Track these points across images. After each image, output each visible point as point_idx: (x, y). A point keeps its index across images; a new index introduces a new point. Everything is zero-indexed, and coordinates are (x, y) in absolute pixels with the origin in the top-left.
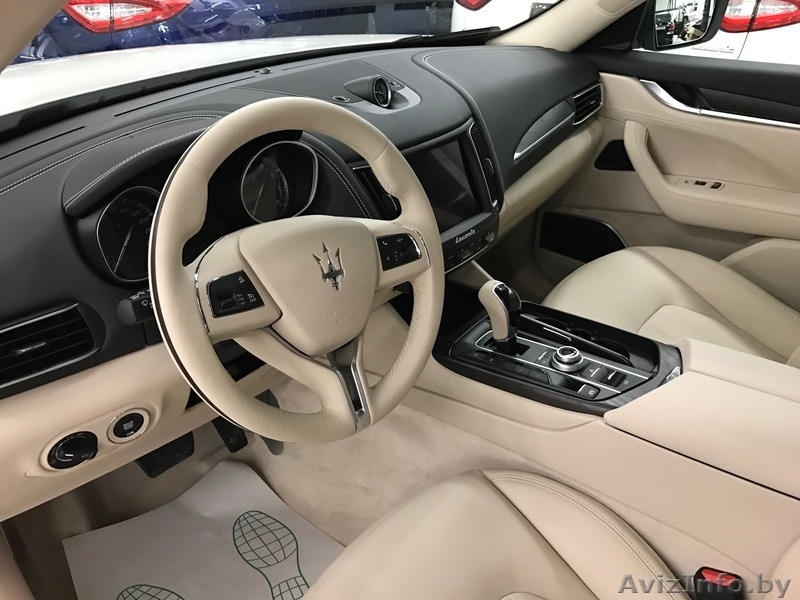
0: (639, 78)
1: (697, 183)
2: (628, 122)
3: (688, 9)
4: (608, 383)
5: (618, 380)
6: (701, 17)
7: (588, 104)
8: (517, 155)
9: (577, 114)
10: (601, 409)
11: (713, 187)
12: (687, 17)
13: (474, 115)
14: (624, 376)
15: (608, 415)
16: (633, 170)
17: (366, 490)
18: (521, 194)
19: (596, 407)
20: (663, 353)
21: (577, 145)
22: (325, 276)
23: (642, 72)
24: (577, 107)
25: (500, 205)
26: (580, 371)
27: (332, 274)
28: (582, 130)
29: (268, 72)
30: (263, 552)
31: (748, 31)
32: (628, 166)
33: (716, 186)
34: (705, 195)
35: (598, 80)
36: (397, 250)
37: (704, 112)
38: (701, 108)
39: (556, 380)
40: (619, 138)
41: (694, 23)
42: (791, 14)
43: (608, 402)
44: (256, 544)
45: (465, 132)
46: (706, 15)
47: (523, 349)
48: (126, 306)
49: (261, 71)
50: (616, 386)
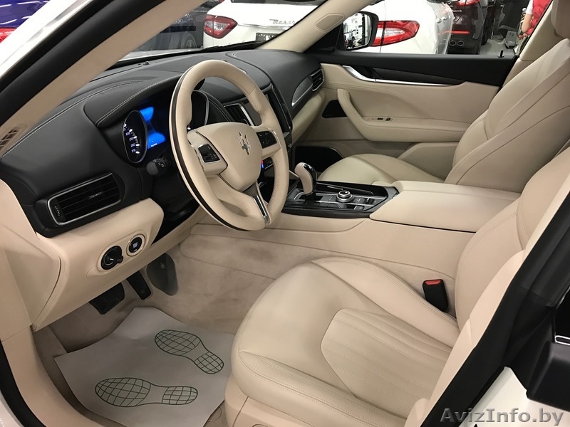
0: (341, 65)
1: (379, 119)
2: (338, 90)
3: (354, 33)
4: (367, 203)
5: (371, 202)
6: (361, 37)
7: (318, 80)
8: (293, 104)
9: (314, 85)
10: (367, 214)
11: (387, 120)
12: (353, 37)
13: (272, 82)
14: (374, 200)
15: (371, 215)
16: (346, 116)
17: (235, 300)
19: (365, 214)
20: (388, 190)
21: (315, 103)
22: (243, 147)
23: (342, 62)
24: (314, 81)
25: (292, 128)
26: (352, 201)
27: (245, 147)
28: (316, 95)
29: (148, 64)
30: (180, 347)
31: (381, 45)
32: (342, 114)
33: (388, 119)
34: (384, 124)
35: (320, 67)
36: (266, 139)
37: (377, 80)
38: (376, 79)
39: (341, 206)
40: (335, 99)
41: (358, 41)
42: (401, 35)
43: (370, 210)
44: (173, 345)
45: (271, 89)
46: (364, 36)
47: (320, 198)
48: (152, 166)
49: (142, 64)
50: (371, 204)
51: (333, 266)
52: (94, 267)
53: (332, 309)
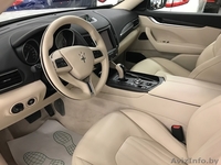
2: (146, 27)
5: (150, 85)
7: (136, 23)
9: (134, 25)
10: (147, 91)
12: (157, 3)
13: (110, 24)
18: (123, 44)
21: (134, 33)
26: (141, 84)
32: (147, 38)
33: (168, 42)
35: (138, 17)
39: (136, 86)
40: (144, 32)
43: (149, 89)
45: (109, 28)
47: (127, 80)
48: (33, 68)
51: (129, 114)
52: (8, 113)
53: (125, 137)
